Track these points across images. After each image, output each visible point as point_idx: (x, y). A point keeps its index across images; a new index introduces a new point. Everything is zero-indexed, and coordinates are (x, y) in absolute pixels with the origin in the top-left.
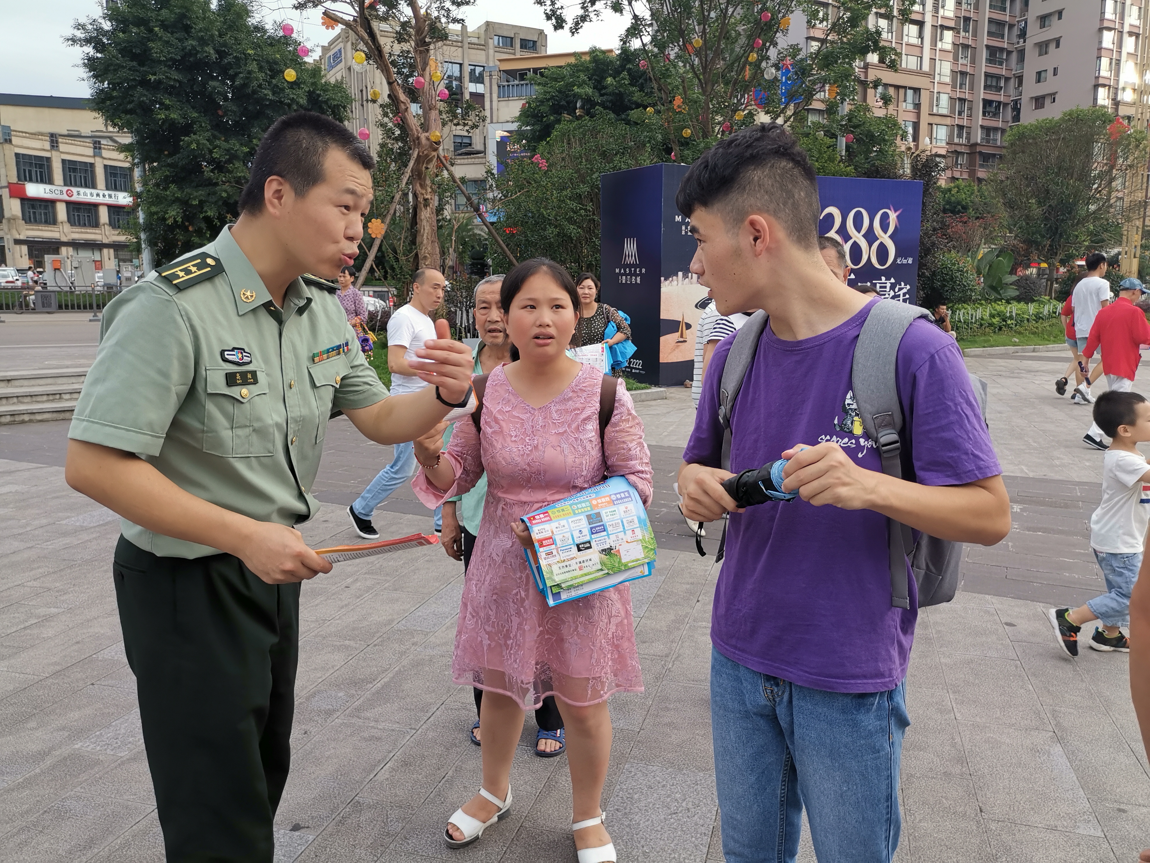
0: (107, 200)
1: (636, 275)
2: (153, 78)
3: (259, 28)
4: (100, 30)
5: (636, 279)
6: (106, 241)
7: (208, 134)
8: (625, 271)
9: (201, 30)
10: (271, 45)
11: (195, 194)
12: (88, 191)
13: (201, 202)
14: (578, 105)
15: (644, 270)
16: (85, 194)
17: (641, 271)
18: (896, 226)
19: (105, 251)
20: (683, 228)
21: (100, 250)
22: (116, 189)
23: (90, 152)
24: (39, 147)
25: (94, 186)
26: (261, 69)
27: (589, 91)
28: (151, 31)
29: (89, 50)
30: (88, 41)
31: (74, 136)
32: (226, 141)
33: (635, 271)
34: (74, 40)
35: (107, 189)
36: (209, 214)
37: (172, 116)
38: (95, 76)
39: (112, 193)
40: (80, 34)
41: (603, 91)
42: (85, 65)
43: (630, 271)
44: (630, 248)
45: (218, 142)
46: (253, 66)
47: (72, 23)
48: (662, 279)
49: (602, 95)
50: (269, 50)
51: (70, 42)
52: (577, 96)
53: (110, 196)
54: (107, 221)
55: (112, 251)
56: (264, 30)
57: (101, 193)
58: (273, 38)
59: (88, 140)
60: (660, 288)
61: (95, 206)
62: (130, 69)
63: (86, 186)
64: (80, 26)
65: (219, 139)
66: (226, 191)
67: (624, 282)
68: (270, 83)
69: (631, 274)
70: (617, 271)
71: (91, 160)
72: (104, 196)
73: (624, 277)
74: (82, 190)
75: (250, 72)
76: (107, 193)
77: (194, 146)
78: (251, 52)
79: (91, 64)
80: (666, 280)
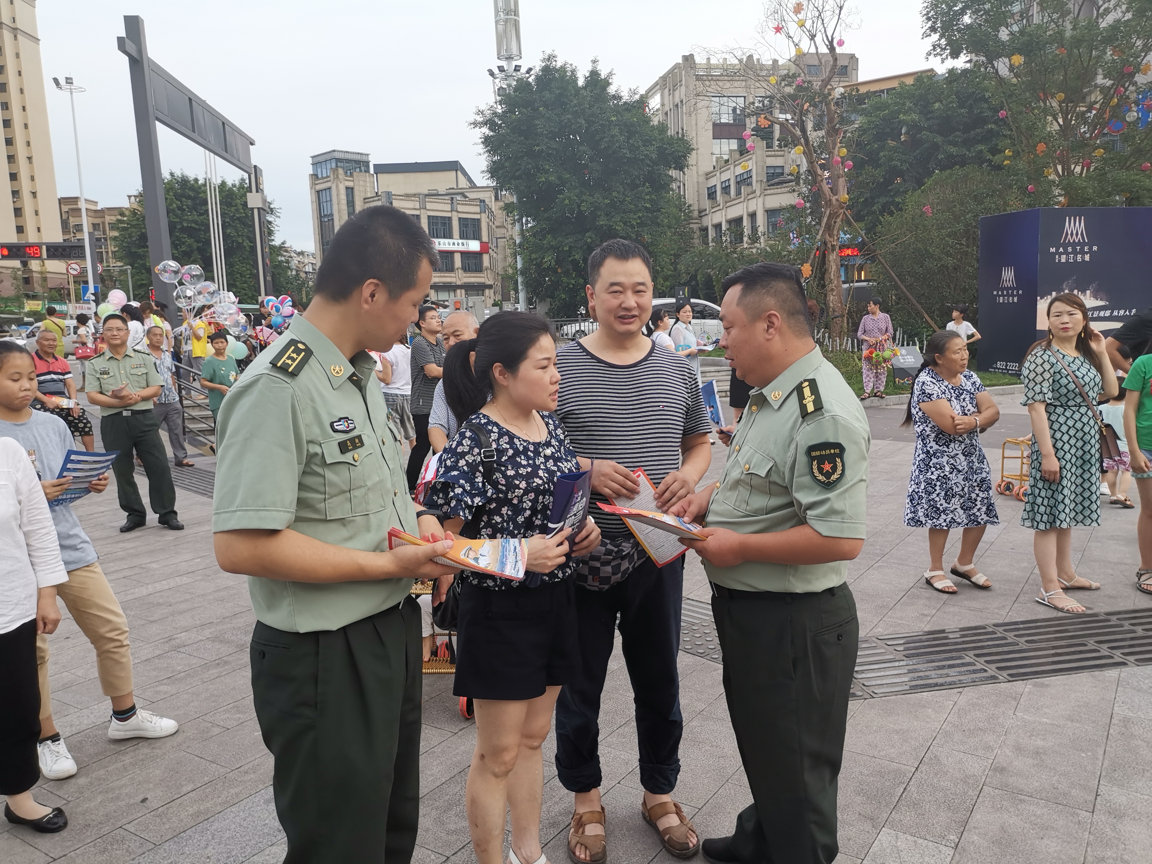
0: (461, 248)
1: (1013, 296)
2: (537, 148)
3: (617, 97)
4: (495, 113)
5: (1013, 299)
6: (459, 283)
7: (577, 191)
8: (1003, 293)
9: (575, 106)
10: (627, 110)
11: (566, 241)
12: (446, 241)
13: (570, 247)
14: (903, 131)
15: (1020, 292)
16: (444, 244)
17: (1018, 292)
19: (458, 291)
20: (1057, 257)
21: (455, 291)
22: (467, 238)
23: (448, 207)
24: (412, 207)
25: (451, 237)
26: (621, 132)
27: (915, 117)
28: (535, 110)
29: (485, 130)
30: (484, 123)
31: (434, 195)
32: (590, 195)
33: (1013, 292)
34: (475, 124)
35: (461, 238)
36: (576, 257)
37: (550, 178)
38: (489, 151)
39: (464, 241)
40: (480, 119)
41: (930, 115)
42: (483, 143)
43: (1008, 292)
44: (1008, 275)
45: (584, 197)
46: (615, 131)
47: (475, 110)
48: (1038, 298)
49: (928, 119)
50: (627, 115)
51: (473, 126)
52: (902, 123)
53: (463, 244)
54: (460, 266)
55: (463, 291)
56: (620, 98)
57: (456, 242)
58: (629, 104)
59: (447, 198)
60: (1036, 305)
61: (452, 253)
62: (519, 143)
63: (445, 237)
64: (480, 112)
65: (585, 194)
66: (590, 238)
67: (1001, 301)
68: (628, 142)
69: (1008, 295)
70: (995, 293)
71: (449, 215)
72: (458, 244)
73: (1001, 298)
74: (442, 241)
75: (613, 136)
76: (460, 241)
77: (567, 202)
78: (613, 119)
79: (487, 141)
80: (1041, 298)
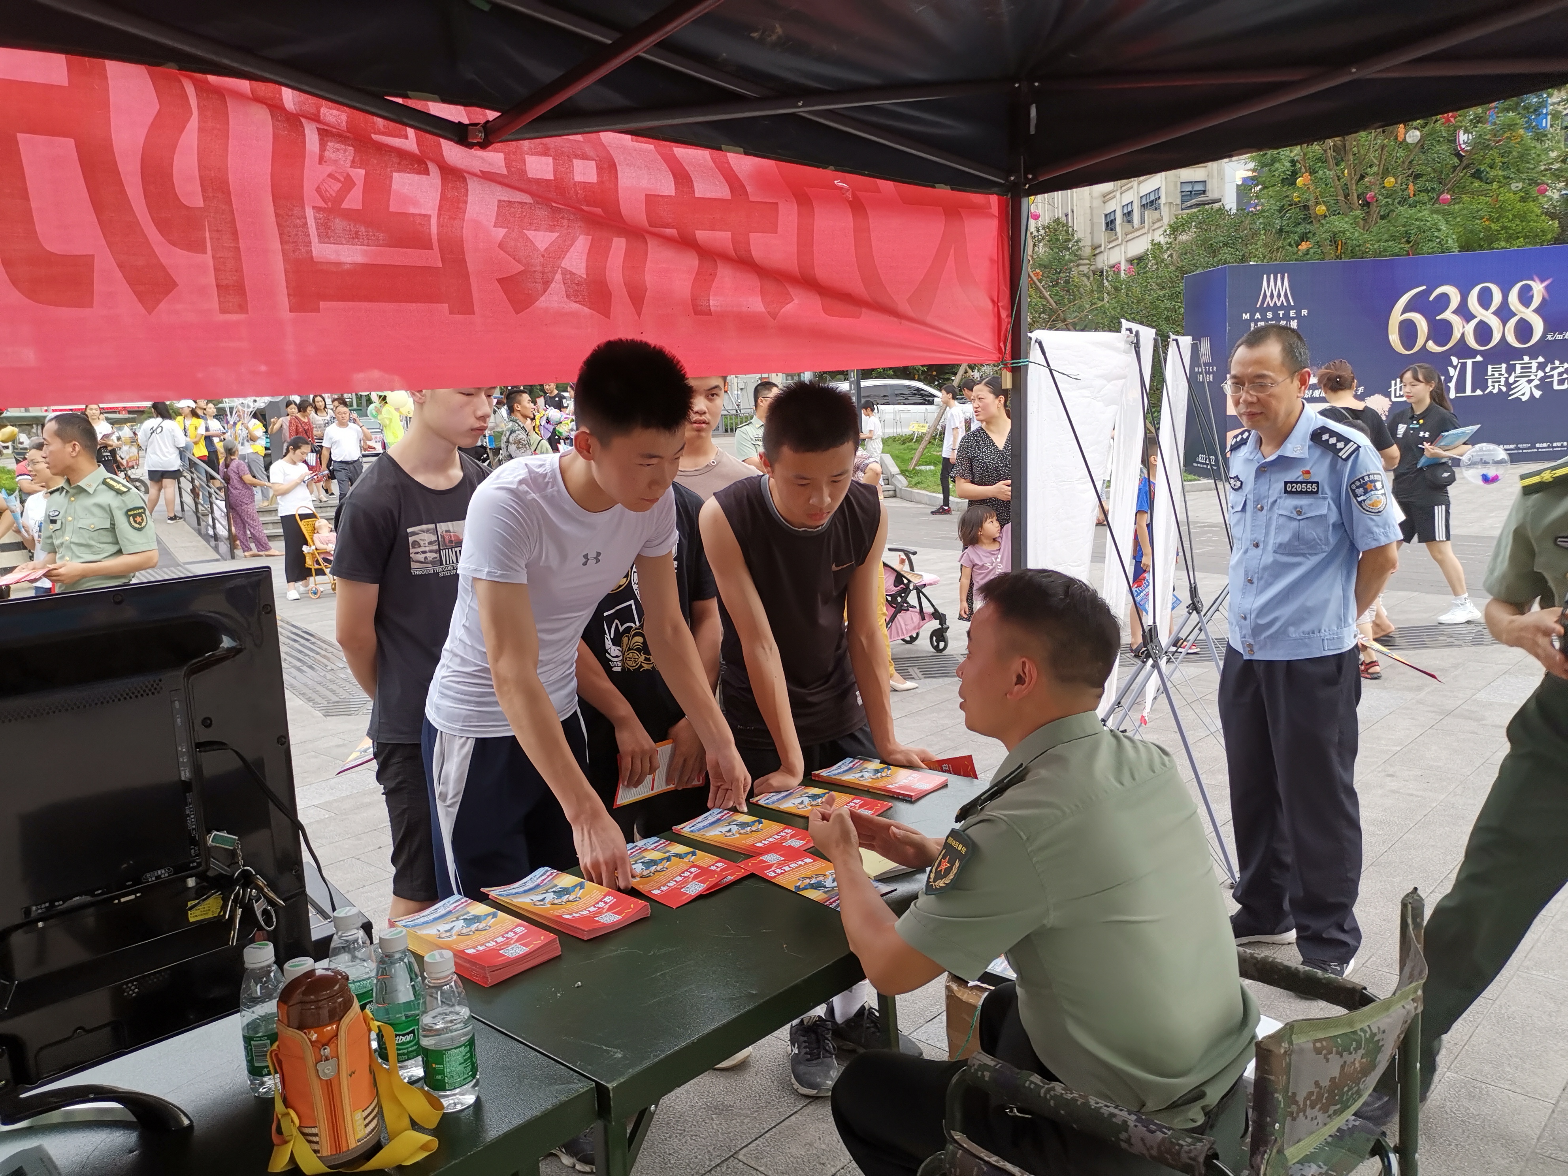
1: (1209, 373)
5: (1210, 378)
8: (1202, 369)
17: (1213, 369)
18: (1544, 298)
33: (1209, 369)
43: (1206, 369)
44: (1204, 348)
69: (1206, 373)
70: (1196, 369)
73: (1201, 376)
